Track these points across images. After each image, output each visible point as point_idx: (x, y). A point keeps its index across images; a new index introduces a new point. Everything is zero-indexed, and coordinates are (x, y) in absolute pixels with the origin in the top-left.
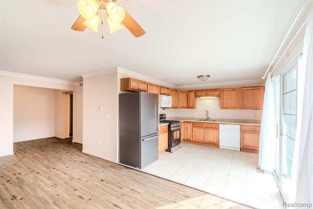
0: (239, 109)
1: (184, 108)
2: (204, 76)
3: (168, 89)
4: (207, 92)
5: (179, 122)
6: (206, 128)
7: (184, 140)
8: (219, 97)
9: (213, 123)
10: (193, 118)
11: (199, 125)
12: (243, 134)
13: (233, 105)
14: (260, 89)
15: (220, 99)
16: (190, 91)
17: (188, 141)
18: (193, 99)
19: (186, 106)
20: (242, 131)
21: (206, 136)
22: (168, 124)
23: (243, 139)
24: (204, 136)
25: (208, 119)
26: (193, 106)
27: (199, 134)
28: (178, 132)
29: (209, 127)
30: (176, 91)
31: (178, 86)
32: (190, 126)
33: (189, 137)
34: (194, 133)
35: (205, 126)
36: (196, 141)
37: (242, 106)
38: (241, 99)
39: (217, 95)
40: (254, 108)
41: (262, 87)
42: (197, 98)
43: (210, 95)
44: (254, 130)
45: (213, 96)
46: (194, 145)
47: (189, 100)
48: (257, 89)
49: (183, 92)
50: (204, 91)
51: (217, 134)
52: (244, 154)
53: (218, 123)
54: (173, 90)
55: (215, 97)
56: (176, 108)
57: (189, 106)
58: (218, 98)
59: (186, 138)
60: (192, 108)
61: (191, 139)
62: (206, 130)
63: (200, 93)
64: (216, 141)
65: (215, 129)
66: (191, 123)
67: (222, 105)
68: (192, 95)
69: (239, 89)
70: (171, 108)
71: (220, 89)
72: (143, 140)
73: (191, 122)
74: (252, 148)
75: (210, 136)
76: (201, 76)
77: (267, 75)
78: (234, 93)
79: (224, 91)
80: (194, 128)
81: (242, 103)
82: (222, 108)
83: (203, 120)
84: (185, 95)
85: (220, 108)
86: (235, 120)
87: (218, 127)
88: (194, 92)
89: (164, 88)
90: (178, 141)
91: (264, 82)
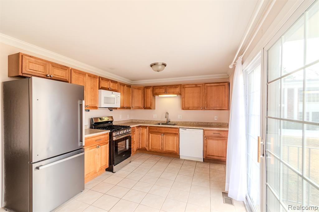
0: (202, 109)
1: (139, 108)
2: (159, 64)
3: (114, 82)
4: (166, 88)
5: (129, 127)
6: (164, 134)
7: (139, 150)
8: (180, 94)
9: (172, 128)
10: (151, 121)
11: (156, 131)
12: (206, 140)
13: (196, 105)
14: (225, 85)
15: (181, 97)
16: (147, 87)
17: (142, 150)
18: (150, 97)
19: (142, 106)
20: (205, 137)
21: (164, 144)
22: (109, 131)
23: (206, 147)
24: (162, 144)
25: (168, 123)
26: (151, 106)
27: (156, 141)
28: (128, 141)
29: (167, 133)
30: (129, 86)
31: (133, 82)
32: (145, 131)
33: (145, 145)
34: (150, 141)
35: (163, 131)
36: (153, 150)
37: (206, 106)
38: (204, 98)
39: (178, 93)
40: (218, 109)
41: (227, 84)
42: (156, 97)
43: (169, 93)
44: (218, 135)
45: (173, 93)
46: (150, 156)
47: (145, 98)
48: (221, 86)
49: (138, 88)
50: (163, 87)
51: (178, 141)
52: (207, 166)
53: (178, 127)
54: (123, 85)
55: (176, 95)
56: (129, 108)
57: (145, 106)
58: (179, 96)
59: (141, 147)
60: (150, 108)
61: (147, 149)
62: (165, 136)
63: (159, 90)
64: (176, 151)
65: (174, 135)
66: (147, 128)
67: (184, 105)
68: (149, 92)
69: (202, 85)
70: (119, 108)
71: (181, 85)
72: (38, 168)
73: (147, 126)
74: (216, 158)
75: (169, 143)
76: (155, 65)
77: (235, 62)
78: (197, 90)
79: (185, 87)
80: (150, 135)
81: (206, 103)
82: (183, 109)
83: (163, 124)
84: (140, 92)
85: (181, 109)
86: (198, 123)
87: (178, 132)
88: (151, 89)
89: (107, 80)
90: (127, 153)
91: (229, 77)
